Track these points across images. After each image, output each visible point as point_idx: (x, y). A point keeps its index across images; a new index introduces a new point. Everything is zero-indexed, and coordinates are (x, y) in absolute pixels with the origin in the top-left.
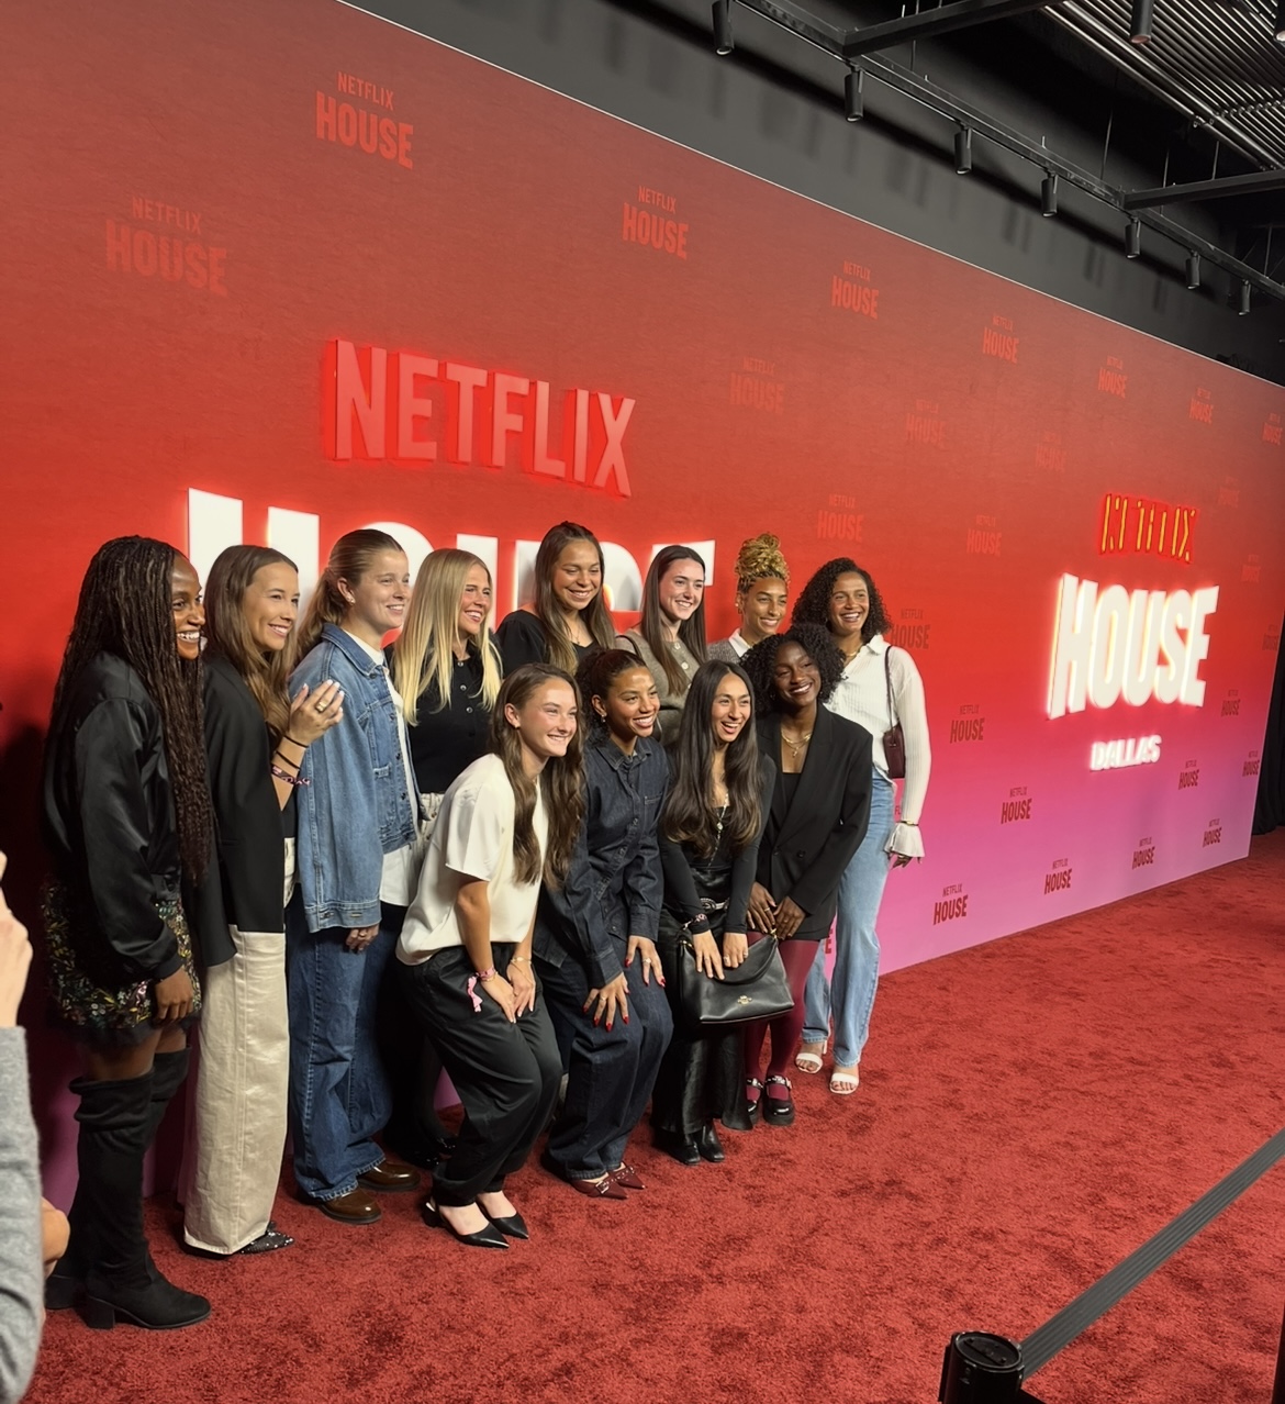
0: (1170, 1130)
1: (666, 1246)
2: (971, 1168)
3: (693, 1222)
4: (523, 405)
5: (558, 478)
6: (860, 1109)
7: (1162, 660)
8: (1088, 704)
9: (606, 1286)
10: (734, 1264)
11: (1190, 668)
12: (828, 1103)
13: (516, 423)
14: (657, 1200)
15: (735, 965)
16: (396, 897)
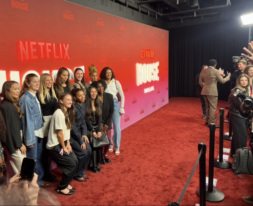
0: (169, 152)
1: (96, 188)
2: (141, 164)
3: (99, 183)
4: (51, 47)
5: (58, 59)
6: (121, 157)
7: (153, 74)
8: (143, 83)
9: (88, 198)
10: (108, 189)
11: (157, 75)
12: (116, 157)
13: (50, 51)
14: (92, 180)
15: (99, 137)
16: (42, 136)
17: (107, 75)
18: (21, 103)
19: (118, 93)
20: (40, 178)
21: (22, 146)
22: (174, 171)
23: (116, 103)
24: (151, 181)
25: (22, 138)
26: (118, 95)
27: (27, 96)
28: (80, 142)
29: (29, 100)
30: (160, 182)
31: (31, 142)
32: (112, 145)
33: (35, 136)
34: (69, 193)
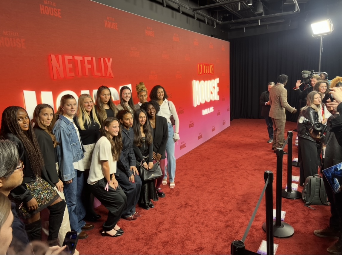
0: (231, 182)
1: (148, 227)
2: (200, 198)
3: (152, 221)
4: (90, 62)
5: (99, 76)
6: (177, 190)
7: (212, 93)
8: (201, 103)
9: (139, 239)
10: (162, 228)
11: (216, 93)
12: (170, 190)
13: (90, 66)
14: (143, 218)
15: (151, 168)
16: (82, 169)
17: (159, 94)
18: (55, 131)
19: (172, 115)
20: (81, 218)
21: (58, 181)
22: (238, 204)
23: (169, 127)
24: (211, 217)
25: (58, 171)
26: (172, 118)
27: (63, 121)
28: (128, 174)
29: (64, 126)
30: (222, 217)
31: (70, 176)
32: (166, 176)
33: (74, 170)
34: (116, 234)
